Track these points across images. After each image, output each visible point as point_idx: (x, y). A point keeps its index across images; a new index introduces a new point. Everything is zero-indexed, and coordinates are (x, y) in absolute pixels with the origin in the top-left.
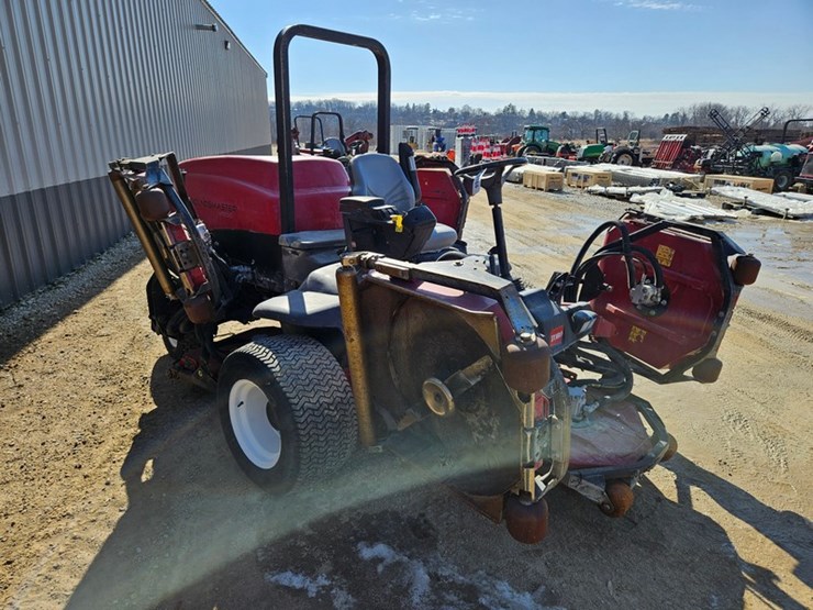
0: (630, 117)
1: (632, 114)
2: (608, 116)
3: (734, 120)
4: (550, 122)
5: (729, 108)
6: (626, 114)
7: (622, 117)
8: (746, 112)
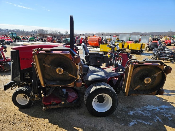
0: (25, 31)
1: (25, 30)
2: (19, 31)
3: (46, 32)
4: (4, 31)
5: (45, 30)
6: (23, 30)
7: (23, 31)
8: (48, 31)
